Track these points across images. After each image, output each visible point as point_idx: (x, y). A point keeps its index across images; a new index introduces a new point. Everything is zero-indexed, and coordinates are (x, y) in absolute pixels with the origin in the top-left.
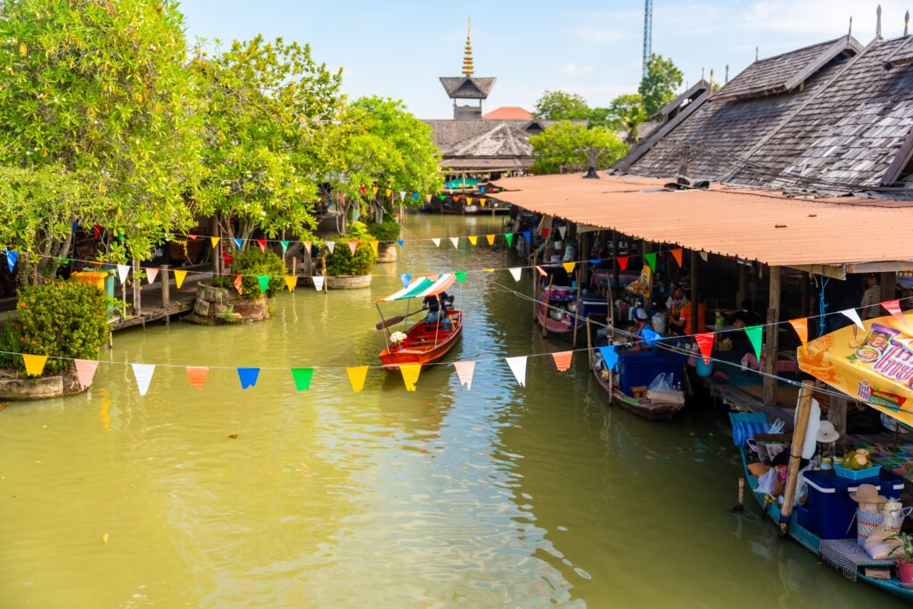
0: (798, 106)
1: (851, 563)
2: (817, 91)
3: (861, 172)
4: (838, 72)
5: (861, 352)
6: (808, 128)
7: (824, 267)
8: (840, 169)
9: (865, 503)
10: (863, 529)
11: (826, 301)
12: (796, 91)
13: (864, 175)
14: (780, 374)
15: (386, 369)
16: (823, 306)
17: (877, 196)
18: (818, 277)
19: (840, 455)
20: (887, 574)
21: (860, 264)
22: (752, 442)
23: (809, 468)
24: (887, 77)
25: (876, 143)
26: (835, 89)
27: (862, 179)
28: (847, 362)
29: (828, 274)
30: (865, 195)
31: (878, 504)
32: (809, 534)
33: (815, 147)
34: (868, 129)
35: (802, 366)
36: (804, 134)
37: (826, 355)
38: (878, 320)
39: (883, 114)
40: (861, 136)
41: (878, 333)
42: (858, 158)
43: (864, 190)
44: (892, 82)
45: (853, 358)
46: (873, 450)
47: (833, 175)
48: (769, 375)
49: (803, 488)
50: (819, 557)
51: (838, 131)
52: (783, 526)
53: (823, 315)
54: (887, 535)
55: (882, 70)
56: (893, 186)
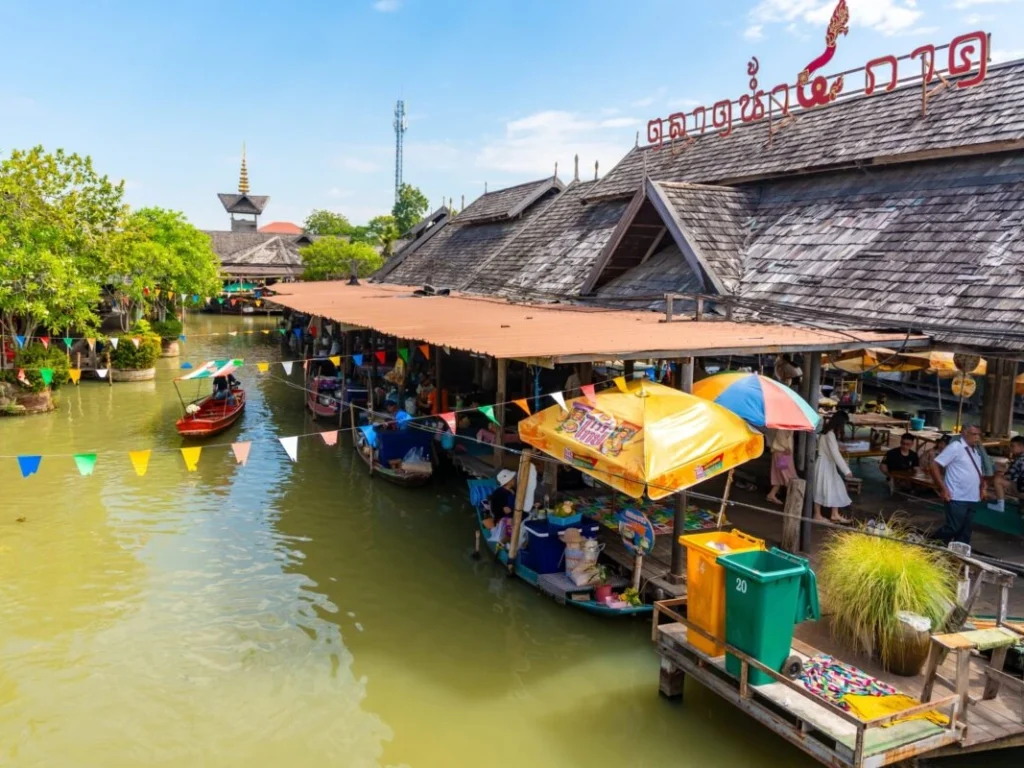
0: (518, 231)
1: (562, 591)
2: (532, 219)
3: (565, 284)
4: (548, 205)
5: (565, 425)
6: (526, 249)
7: (538, 358)
8: (550, 281)
9: (571, 542)
10: (570, 564)
11: (540, 386)
12: (516, 219)
13: (567, 287)
14: (507, 445)
15: (183, 435)
16: (538, 390)
17: (577, 303)
18: (534, 367)
19: (552, 507)
20: (587, 597)
21: (565, 356)
22: (485, 502)
23: (529, 519)
24: (584, 210)
25: (577, 262)
26: (545, 218)
27: (566, 290)
28: (555, 433)
29: (541, 364)
30: (569, 302)
31: (580, 543)
32: (530, 571)
33: (531, 264)
34: (570, 251)
35: (523, 438)
36: (523, 253)
37: (540, 428)
38: (578, 400)
39: (581, 239)
40: (565, 256)
41: (577, 409)
42: (564, 273)
43: (568, 298)
44: (587, 214)
45: (559, 429)
46: (576, 502)
47: (545, 286)
48: (498, 446)
49: (525, 535)
50: (537, 589)
51: (548, 251)
52: (510, 566)
53: (537, 397)
54: (587, 566)
55: (580, 206)
56: (589, 295)
